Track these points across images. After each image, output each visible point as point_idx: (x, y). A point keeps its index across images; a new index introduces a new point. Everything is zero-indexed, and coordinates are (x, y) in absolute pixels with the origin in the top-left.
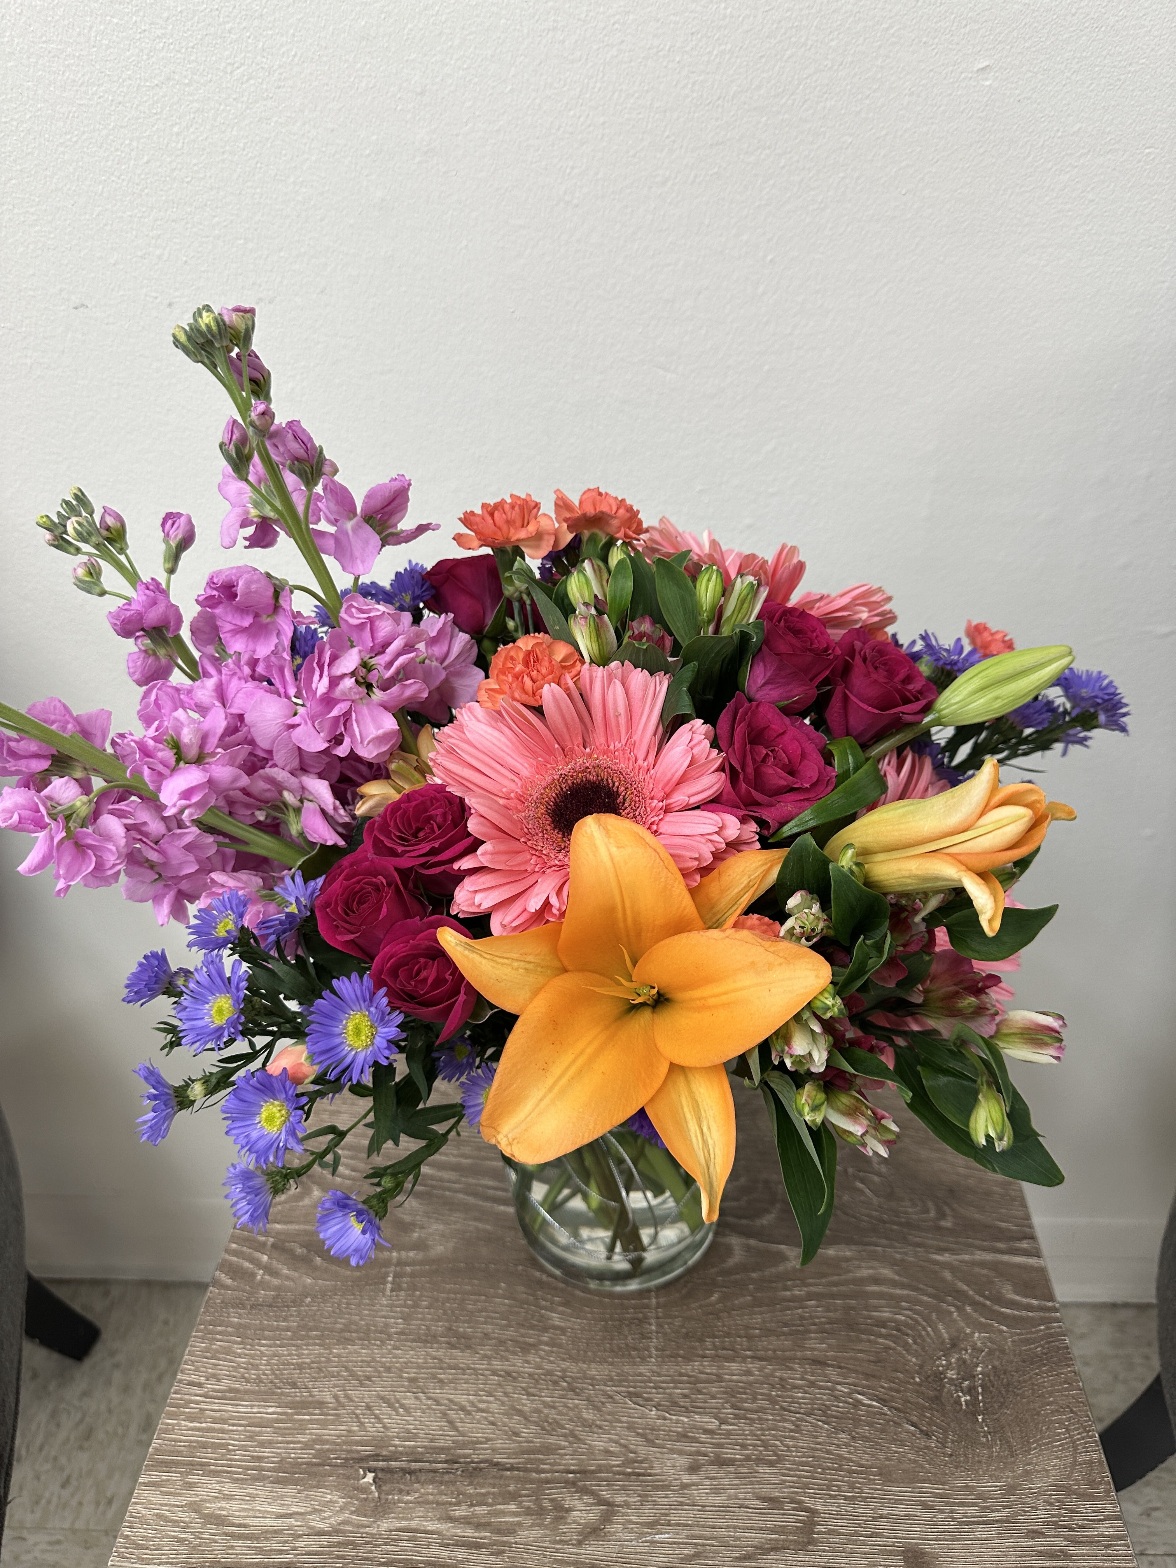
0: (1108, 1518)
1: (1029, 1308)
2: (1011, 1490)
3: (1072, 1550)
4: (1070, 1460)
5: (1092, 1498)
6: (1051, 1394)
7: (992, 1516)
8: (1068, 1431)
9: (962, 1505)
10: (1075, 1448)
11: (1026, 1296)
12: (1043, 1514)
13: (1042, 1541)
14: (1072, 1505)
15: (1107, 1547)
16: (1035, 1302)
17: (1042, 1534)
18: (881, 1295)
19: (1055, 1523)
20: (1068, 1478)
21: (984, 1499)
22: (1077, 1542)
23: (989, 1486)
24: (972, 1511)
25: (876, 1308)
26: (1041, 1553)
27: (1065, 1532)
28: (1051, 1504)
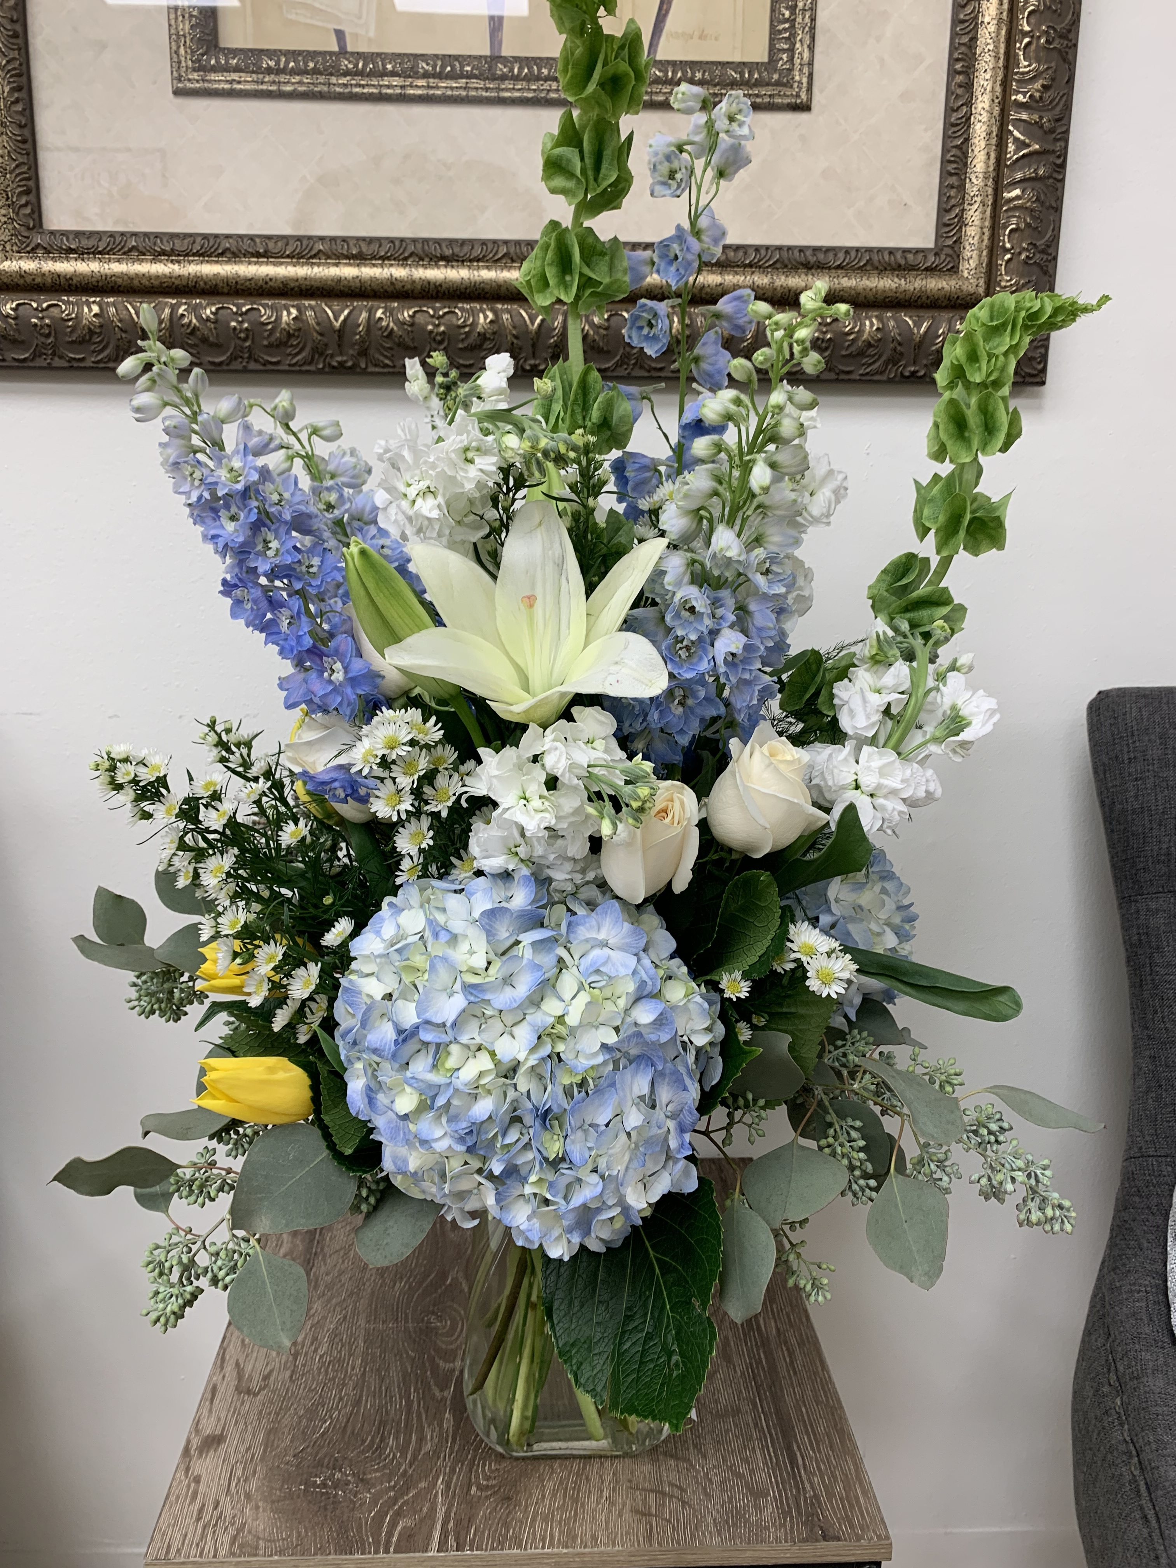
0: (216, 1550)
1: (390, 1534)
2: (248, 1496)
3: (201, 1524)
4: (261, 1536)
5: (233, 1543)
6: (315, 1534)
7: (234, 1484)
8: (283, 1539)
9: (244, 1469)
10: (269, 1541)
11: (400, 1535)
12: (228, 1513)
13: (211, 1507)
14: (230, 1529)
15: (198, 1545)
16: (395, 1539)
17: (215, 1508)
18: (408, 1442)
19: (220, 1517)
20: (250, 1532)
21: (245, 1481)
22: (205, 1527)
23: (254, 1484)
24: (239, 1473)
25: (397, 1438)
26: (203, 1505)
27: (213, 1522)
28: (234, 1517)
